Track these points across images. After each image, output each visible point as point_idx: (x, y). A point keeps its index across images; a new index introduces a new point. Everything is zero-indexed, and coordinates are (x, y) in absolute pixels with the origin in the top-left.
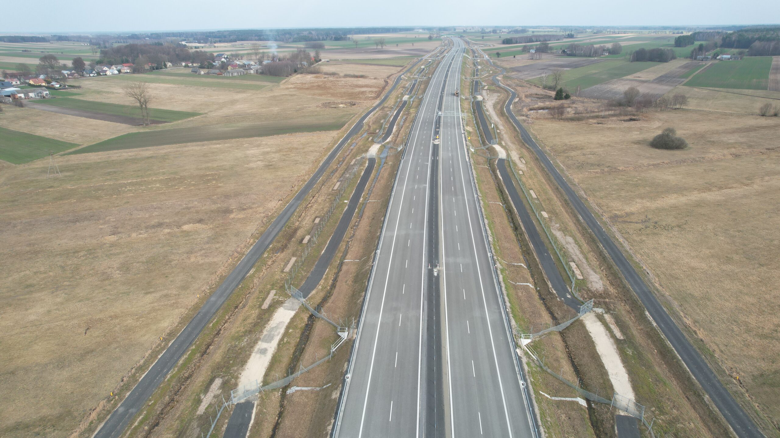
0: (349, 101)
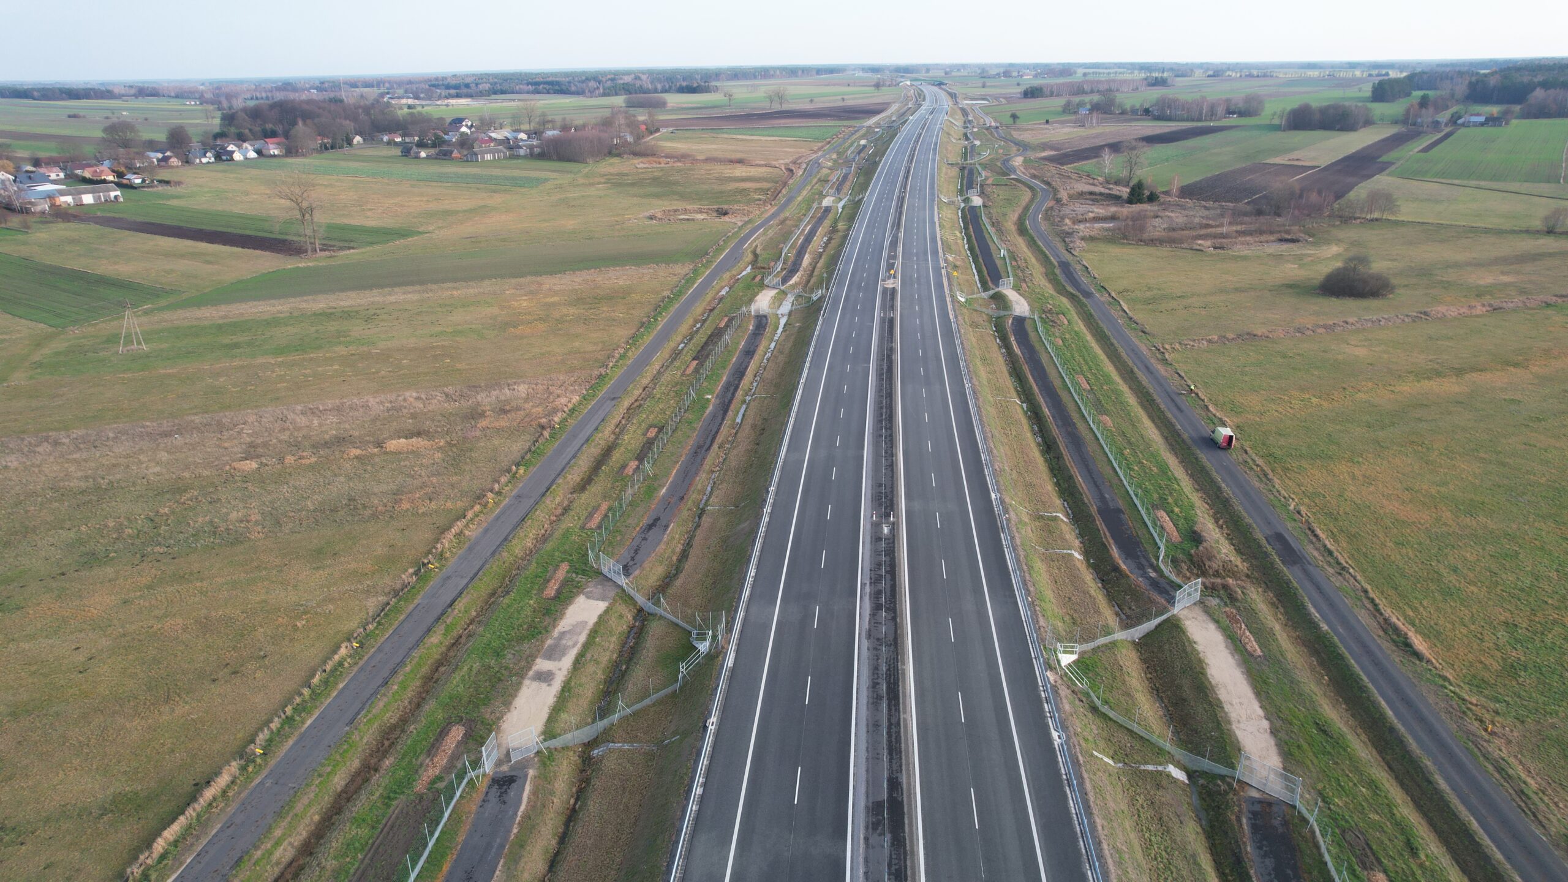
0: (715, 207)
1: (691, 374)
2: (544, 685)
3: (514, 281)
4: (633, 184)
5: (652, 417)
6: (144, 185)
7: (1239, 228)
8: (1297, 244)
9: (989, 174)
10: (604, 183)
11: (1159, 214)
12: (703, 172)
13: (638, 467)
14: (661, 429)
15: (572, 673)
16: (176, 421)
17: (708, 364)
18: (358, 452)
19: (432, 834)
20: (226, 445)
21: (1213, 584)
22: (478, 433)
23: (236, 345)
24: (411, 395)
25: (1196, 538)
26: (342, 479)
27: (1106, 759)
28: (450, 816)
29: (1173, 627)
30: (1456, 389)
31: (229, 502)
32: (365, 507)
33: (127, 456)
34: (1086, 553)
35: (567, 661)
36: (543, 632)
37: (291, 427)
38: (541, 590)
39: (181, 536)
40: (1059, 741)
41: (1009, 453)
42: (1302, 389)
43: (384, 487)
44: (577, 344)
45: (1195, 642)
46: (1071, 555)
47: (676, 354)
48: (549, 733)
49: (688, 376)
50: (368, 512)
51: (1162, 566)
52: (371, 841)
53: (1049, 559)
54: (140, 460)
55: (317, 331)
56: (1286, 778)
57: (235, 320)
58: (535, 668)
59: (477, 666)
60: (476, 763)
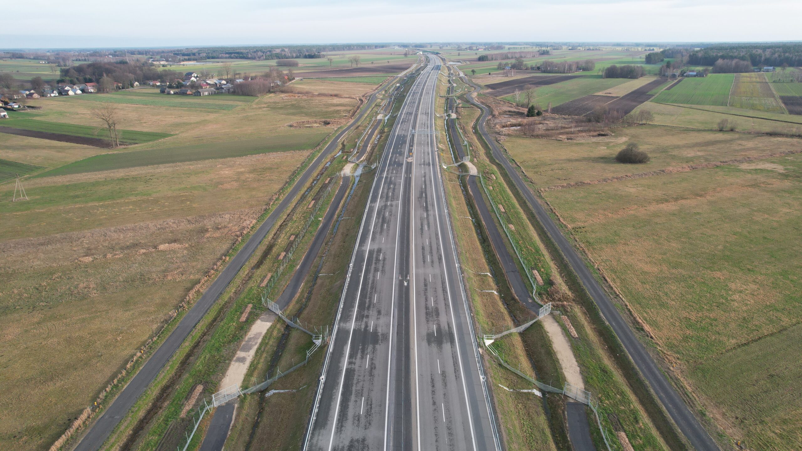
0: (323, 120)
1: (311, 208)
2: (241, 364)
3: (221, 160)
4: (281, 108)
5: (292, 230)
6: (20, 108)
7: (580, 129)
8: (607, 137)
9: (460, 102)
10: (267, 107)
11: (542, 122)
12: (317, 101)
13: (285, 256)
14: (296, 236)
15: (255, 358)
16: (47, 237)
17: (320, 202)
18: (144, 251)
19: (189, 436)
20: (75, 249)
21: (557, 304)
22: (205, 240)
23: (77, 196)
24: (170, 221)
25: (550, 283)
26: (137, 265)
27: (505, 388)
28: (198, 428)
29: (538, 326)
30: (674, 208)
31: (78, 278)
32: (149, 279)
33: (22, 256)
34: (499, 292)
35: (252, 352)
36: (241, 338)
37: (109, 239)
38: (239, 318)
39: (54, 297)
40: (483, 380)
41: (465, 244)
42: (605, 210)
43: (159, 269)
44: (254, 193)
45: (548, 332)
46: (493, 293)
47: (303, 197)
48: (245, 387)
49: (310, 208)
50: (151, 282)
51: (535, 297)
52: (159, 442)
53: (482, 295)
54: (29, 258)
55: (120, 188)
56: (585, 393)
57: (76, 183)
58: (237, 356)
59: (207, 356)
60: (210, 402)
